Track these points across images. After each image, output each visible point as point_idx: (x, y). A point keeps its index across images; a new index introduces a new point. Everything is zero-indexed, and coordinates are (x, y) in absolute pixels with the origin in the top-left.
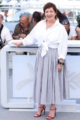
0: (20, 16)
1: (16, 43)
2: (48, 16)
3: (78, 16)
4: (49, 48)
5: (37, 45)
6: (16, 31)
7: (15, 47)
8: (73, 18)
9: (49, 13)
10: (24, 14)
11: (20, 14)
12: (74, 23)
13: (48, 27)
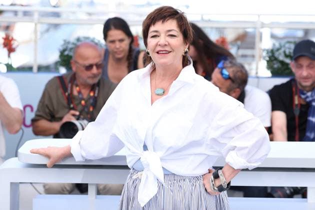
0: (61, 49)
1: (47, 152)
2: (159, 48)
3: (272, 51)
4: (168, 174)
5: (124, 158)
6: (47, 102)
7: (45, 166)
8: (253, 56)
9: (162, 40)
10: (75, 42)
11: (62, 43)
12: (258, 77)
13: (158, 95)
